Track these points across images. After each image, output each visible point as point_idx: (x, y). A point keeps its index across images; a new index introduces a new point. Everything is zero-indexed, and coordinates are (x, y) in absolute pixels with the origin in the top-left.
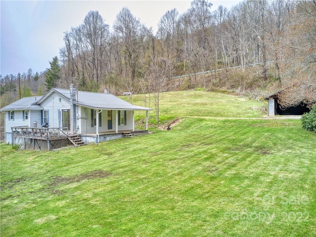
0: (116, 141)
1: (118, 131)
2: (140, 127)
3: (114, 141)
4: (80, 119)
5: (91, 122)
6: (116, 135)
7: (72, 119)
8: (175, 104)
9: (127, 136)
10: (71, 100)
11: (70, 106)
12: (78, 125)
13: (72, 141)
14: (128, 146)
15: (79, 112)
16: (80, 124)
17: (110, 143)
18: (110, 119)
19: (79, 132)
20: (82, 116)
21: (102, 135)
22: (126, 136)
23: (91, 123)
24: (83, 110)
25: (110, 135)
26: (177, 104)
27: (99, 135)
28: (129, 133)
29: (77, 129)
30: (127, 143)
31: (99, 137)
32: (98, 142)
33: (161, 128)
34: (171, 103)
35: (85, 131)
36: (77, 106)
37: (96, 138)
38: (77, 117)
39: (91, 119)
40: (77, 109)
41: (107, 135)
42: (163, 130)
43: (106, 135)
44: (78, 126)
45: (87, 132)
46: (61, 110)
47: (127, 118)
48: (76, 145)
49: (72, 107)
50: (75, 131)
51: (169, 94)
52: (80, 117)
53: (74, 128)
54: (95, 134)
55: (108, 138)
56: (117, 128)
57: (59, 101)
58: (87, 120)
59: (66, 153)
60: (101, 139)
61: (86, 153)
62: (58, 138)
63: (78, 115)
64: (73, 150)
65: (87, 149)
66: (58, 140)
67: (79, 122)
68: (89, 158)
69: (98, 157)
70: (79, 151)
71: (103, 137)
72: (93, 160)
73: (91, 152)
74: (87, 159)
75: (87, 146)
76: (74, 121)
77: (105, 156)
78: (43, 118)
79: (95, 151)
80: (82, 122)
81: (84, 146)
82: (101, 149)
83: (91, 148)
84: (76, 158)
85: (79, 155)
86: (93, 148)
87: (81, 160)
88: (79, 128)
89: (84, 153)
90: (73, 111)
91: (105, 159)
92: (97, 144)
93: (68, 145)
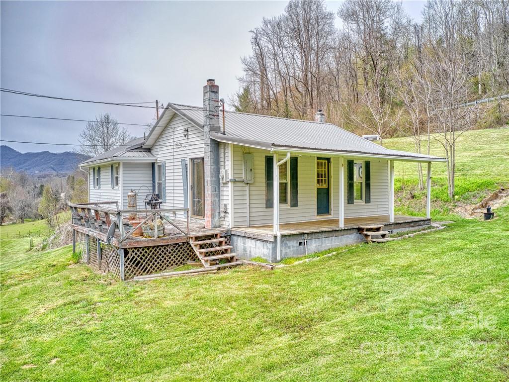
0: (336, 256)
1: (347, 221)
2: (406, 207)
3: (330, 258)
4: (230, 184)
5: (264, 193)
6: (337, 233)
7: (209, 182)
8: (477, 154)
9: (373, 237)
10: (207, 129)
11: (203, 149)
12: (225, 202)
13: (197, 251)
14: (376, 286)
15: (226, 164)
16: (230, 198)
17: (314, 265)
18: (325, 186)
19: (228, 223)
20: (236, 176)
21: (294, 235)
22: (370, 239)
23: (264, 197)
24: (239, 158)
25: (320, 235)
26: (482, 154)
27: (283, 236)
28: (378, 229)
29: (222, 214)
30: (373, 271)
31: (282, 242)
32: (279, 258)
33: (463, 212)
35: (247, 219)
36: (223, 146)
37: (270, 246)
38: (223, 179)
39: (264, 184)
40: (222, 155)
41: (308, 234)
42: (469, 218)
43: (304, 234)
44: (226, 205)
45: (252, 223)
46: (188, 159)
47: (371, 184)
48: (207, 266)
49: (209, 149)
50: (216, 219)
52: (230, 177)
53: (213, 210)
54: (270, 233)
55: (313, 245)
56: (341, 210)
57: (184, 138)
58: (252, 188)
59: (149, 304)
60: (289, 248)
61: (215, 309)
62: (154, 241)
63: (226, 171)
64: (178, 292)
65: (228, 288)
66: (153, 247)
67: (228, 193)
68: (211, 343)
69: (248, 342)
70: (191, 300)
71: (295, 242)
72: (221, 356)
73: (230, 310)
74: (201, 345)
75: (235, 274)
76: (213, 189)
77: (278, 339)
78: (157, 181)
79: (250, 299)
80: (237, 193)
81: (228, 273)
82: (275, 295)
83: (244, 287)
84: (162, 336)
85: (183, 318)
86: (250, 289)
87: (176, 349)
88: (229, 211)
89: (208, 308)
90: (212, 161)
91: (275, 359)
92: (271, 267)
93: (190, 262)
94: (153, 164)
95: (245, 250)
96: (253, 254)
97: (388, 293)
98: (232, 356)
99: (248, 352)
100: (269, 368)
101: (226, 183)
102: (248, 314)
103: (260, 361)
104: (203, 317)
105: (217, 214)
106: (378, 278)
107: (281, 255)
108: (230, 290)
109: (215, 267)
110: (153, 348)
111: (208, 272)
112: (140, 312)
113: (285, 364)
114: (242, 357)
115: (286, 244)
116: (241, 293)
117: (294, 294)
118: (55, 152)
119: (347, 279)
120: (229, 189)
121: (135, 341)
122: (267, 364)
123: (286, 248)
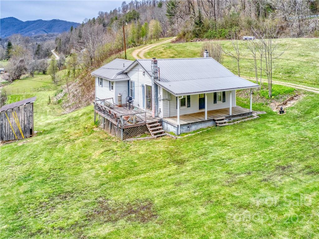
4: (162, 101)
5: (176, 103)
7: (154, 99)
8: (304, 60)
10: (153, 78)
11: (151, 83)
12: (160, 107)
13: (150, 129)
14: (209, 149)
15: (160, 92)
16: (162, 106)
17: (191, 137)
19: (161, 116)
20: (164, 98)
21: (185, 124)
22: (218, 124)
23: (176, 105)
26: (307, 60)
29: (159, 112)
30: (211, 142)
31: (180, 127)
32: (179, 134)
34: (300, 59)
35: (169, 114)
38: (159, 98)
41: (191, 123)
44: (160, 109)
46: (144, 85)
48: (153, 136)
49: (154, 86)
50: (157, 113)
51: (300, 42)
52: (162, 98)
53: (155, 109)
54: (176, 124)
56: (206, 113)
57: (143, 75)
58: (171, 101)
59: (134, 152)
60: (184, 129)
61: (155, 156)
62: (133, 125)
63: (160, 95)
64: (144, 148)
65: (160, 147)
66: (133, 128)
67: (161, 104)
68: (154, 167)
69: (165, 167)
70: (148, 152)
71: (186, 127)
72: (157, 171)
73: (160, 156)
74: (151, 167)
75: (163, 140)
76: (155, 102)
77: (174, 167)
78: (130, 88)
79: (167, 152)
80: (164, 104)
81: (160, 140)
82: (175, 151)
83: (165, 147)
84: (140, 164)
85: (146, 158)
86: (167, 148)
87: (145, 168)
88: (161, 111)
89: (153, 155)
90: (155, 91)
91: (172, 172)
92: (176, 138)
93: (146, 132)
94: (128, 81)
95: (167, 128)
96: (170, 130)
97: (212, 153)
98: (160, 171)
99: (164, 170)
100: (170, 175)
101: (161, 100)
102: (166, 158)
103: (167, 173)
104: (152, 158)
105: (157, 112)
106: (211, 146)
107: (180, 132)
108: (161, 148)
109: (156, 136)
110: (138, 168)
111: (154, 139)
112: (132, 156)
113: (174, 174)
114: (163, 172)
115: (182, 128)
116: (164, 149)
117: (181, 151)
118: (46, 20)
119: (201, 145)
120: (162, 102)
121: (132, 166)
122: (169, 174)
123: (182, 129)
